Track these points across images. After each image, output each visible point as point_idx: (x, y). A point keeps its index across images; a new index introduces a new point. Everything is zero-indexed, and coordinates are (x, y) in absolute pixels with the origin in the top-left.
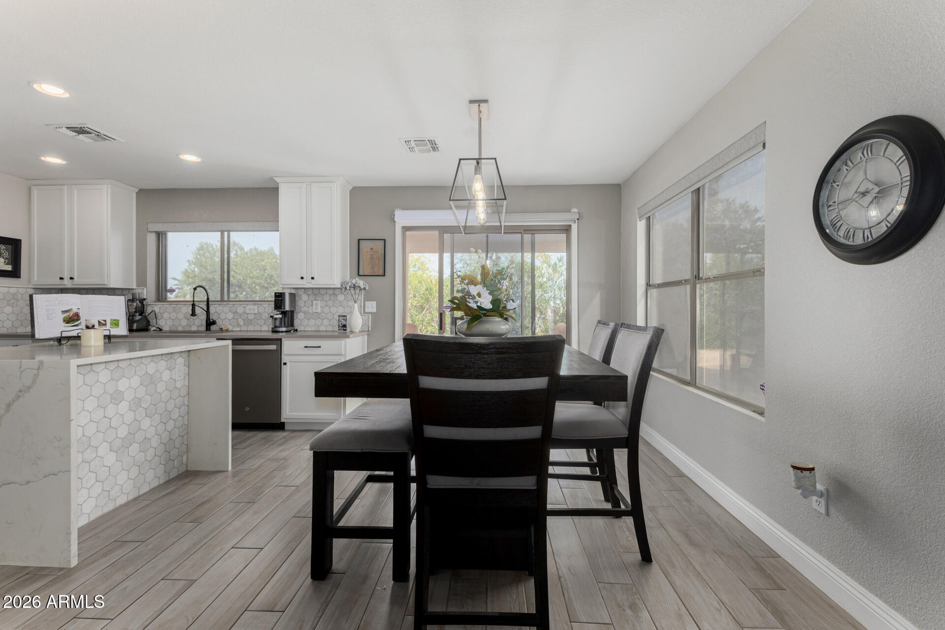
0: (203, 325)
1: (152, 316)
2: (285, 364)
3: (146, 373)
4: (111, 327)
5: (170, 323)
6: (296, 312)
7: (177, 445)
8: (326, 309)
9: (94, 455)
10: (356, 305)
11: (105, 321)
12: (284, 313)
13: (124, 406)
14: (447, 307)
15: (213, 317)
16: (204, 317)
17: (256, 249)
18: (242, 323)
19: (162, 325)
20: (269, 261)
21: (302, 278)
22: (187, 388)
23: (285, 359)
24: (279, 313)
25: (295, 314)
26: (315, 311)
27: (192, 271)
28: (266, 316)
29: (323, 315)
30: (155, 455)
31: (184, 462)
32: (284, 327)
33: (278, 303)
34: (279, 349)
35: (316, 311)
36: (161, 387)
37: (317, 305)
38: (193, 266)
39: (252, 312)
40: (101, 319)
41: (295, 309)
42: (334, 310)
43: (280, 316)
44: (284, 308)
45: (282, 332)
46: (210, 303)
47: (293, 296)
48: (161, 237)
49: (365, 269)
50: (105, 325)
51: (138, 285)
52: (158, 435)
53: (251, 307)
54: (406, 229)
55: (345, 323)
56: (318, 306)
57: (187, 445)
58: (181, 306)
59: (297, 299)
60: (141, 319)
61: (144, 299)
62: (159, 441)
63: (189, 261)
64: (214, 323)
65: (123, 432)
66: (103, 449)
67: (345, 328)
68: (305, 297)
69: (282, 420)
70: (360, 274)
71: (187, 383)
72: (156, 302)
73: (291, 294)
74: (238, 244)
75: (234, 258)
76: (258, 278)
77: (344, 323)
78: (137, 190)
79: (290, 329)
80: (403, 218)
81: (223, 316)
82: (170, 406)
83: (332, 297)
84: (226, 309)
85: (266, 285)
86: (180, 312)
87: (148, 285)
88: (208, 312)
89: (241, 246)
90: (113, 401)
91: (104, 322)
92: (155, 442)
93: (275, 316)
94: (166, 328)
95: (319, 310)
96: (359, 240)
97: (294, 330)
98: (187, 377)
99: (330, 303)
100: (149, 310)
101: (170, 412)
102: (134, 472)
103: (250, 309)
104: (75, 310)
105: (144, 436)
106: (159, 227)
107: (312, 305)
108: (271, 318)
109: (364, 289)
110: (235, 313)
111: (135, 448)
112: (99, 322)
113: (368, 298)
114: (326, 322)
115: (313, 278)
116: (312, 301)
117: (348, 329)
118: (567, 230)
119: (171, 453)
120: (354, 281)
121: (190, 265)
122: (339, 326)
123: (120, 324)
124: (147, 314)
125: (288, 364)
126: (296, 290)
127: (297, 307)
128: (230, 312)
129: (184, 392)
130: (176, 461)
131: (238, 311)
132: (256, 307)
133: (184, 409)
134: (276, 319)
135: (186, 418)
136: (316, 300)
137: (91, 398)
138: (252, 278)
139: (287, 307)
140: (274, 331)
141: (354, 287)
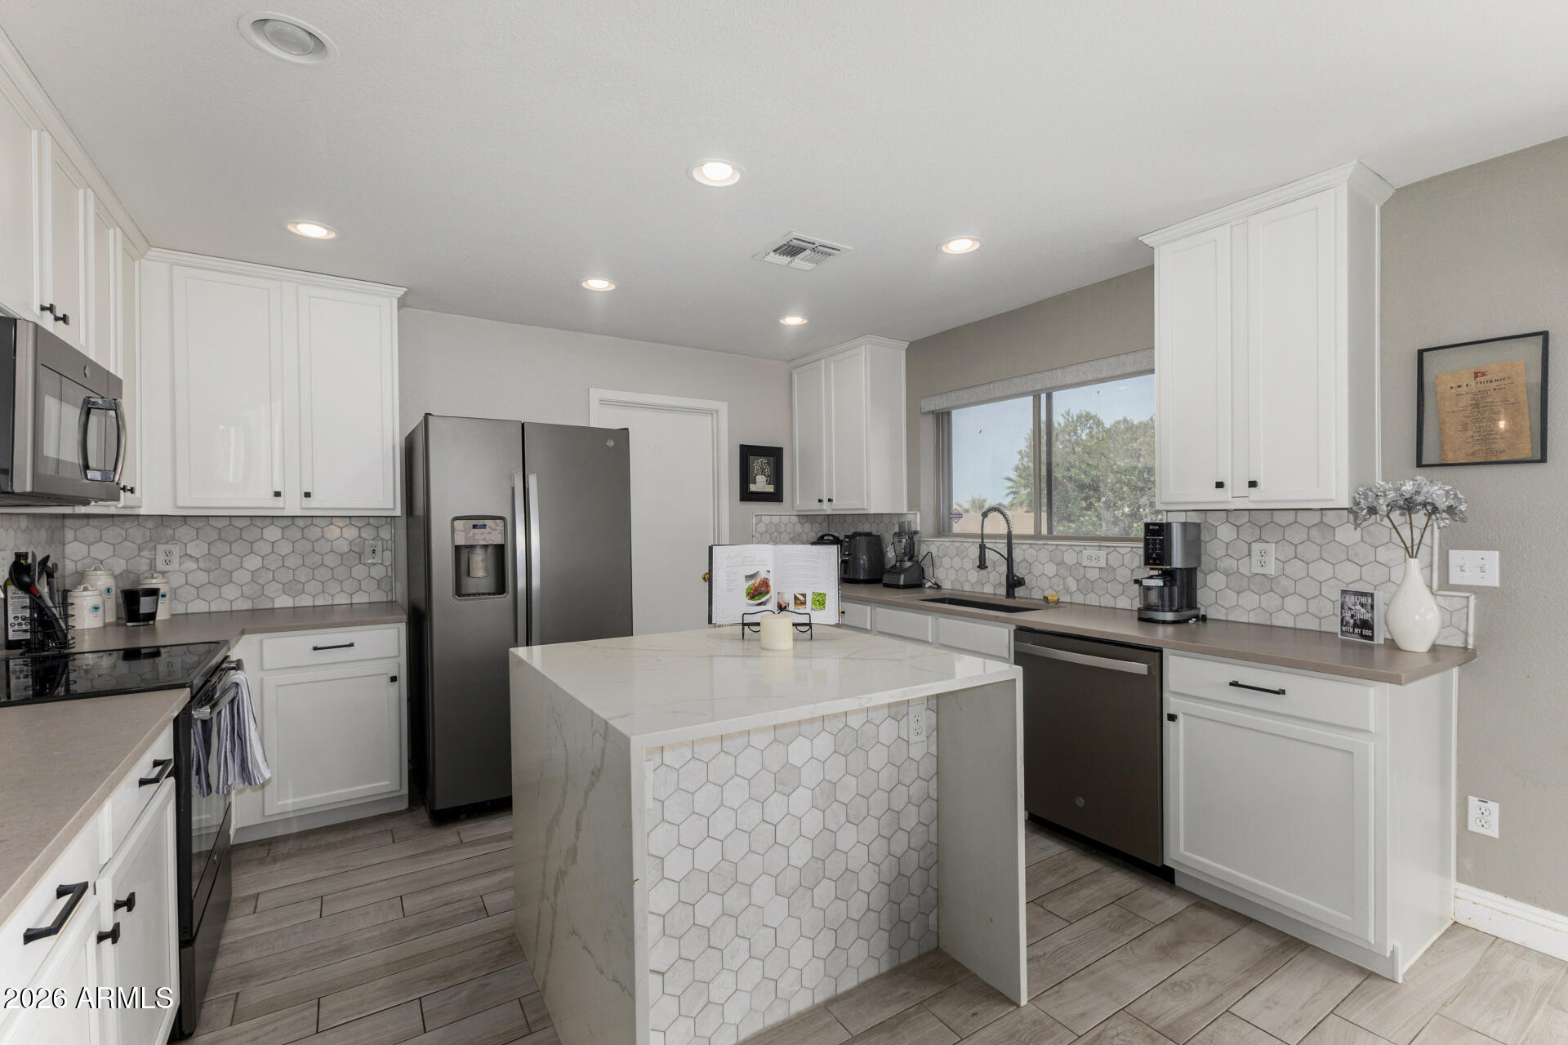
0: (1003, 585)
1: (927, 561)
2: (1172, 718)
3: (846, 725)
4: (812, 609)
5: (952, 575)
6: (1202, 571)
7: (916, 890)
8: (1296, 568)
9: (745, 902)
10: (1413, 562)
11: (804, 595)
12: (1169, 575)
13: (801, 799)
15: (1019, 571)
16: (1004, 569)
17: (1125, 420)
18: (1073, 586)
19: (942, 578)
20: (1147, 439)
21: (1220, 485)
22: (935, 759)
23: (1171, 704)
24: (1155, 573)
25: (1200, 576)
26: (1257, 570)
27: (1025, 467)
28: (1125, 575)
29: (1284, 581)
30: (869, 909)
31: (931, 928)
32: (1171, 611)
33: (1154, 549)
34: (1156, 673)
35: (1260, 570)
36: (878, 758)
37: (1263, 553)
38: (1026, 460)
39: (1093, 564)
40: (798, 591)
41: (1200, 564)
42: (1321, 570)
43: (1159, 583)
44: (1170, 563)
45: (1164, 622)
46: (1013, 541)
47: (1193, 532)
48: (942, 419)
49: (1449, 442)
50: (804, 603)
51: (910, 509)
52: (874, 864)
53: (1093, 552)
55: (1367, 616)
56: (1268, 558)
57: (938, 890)
58: (967, 545)
59: (1205, 537)
60: (910, 566)
61: (916, 533)
62: (876, 877)
63: (1020, 452)
64: (1020, 582)
65: (801, 853)
66: (763, 890)
67: (1367, 632)
68: (1226, 532)
69: (1168, 863)
70: (1426, 460)
71: (933, 750)
72: (934, 537)
73: (1185, 525)
74: (1095, 416)
75: (1086, 441)
76: (1126, 471)
77: (1363, 614)
78: (906, 345)
79: (1187, 613)
81: (1036, 570)
82: (899, 802)
83: (1314, 533)
84: (1043, 555)
85: (1140, 484)
86: (967, 556)
87: (922, 507)
88: (1010, 560)
89: (1099, 420)
90: (779, 787)
91: (801, 598)
92: (868, 879)
93: (1147, 583)
94: (947, 585)
95: (1271, 569)
96: (1421, 353)
97: (1197, 617)
98: (935, 733)
99: (1309, 551)
100: (924, 550)
101: (898, 813)
102: (825, 944)
103: (1090, 558)
104: (763, 575)
105: (845, 866)
106: (938, 403)
107: (1250, 555)
108: (1137, 586)
110: (1061, 563)
111: (825, 890)
112: (796, 598)
114: (1295, 604)
115: (1253, 484)
116: (1250, 544)
117: (1379, 639)
119: (902, 906)
120: (1408, 487)
121: (1022, 458)
122: (1343, 622)
123: (826, 602)
124: (921, 558)
125: (1181, 718)
126: (1202, 515)
127: (1204, 558)
128: (1051, 561)
129: (929, 767)
130: (913, 926)
131: (1066, 561)
132: (1103, 554)
133: (929, 808)
134: (1148, 588)
135: (934, 827)
136: (1260, 540)
137: (737, 780)
138: (1117, 472)
139: (1177, 561)
140: (1145, 617)
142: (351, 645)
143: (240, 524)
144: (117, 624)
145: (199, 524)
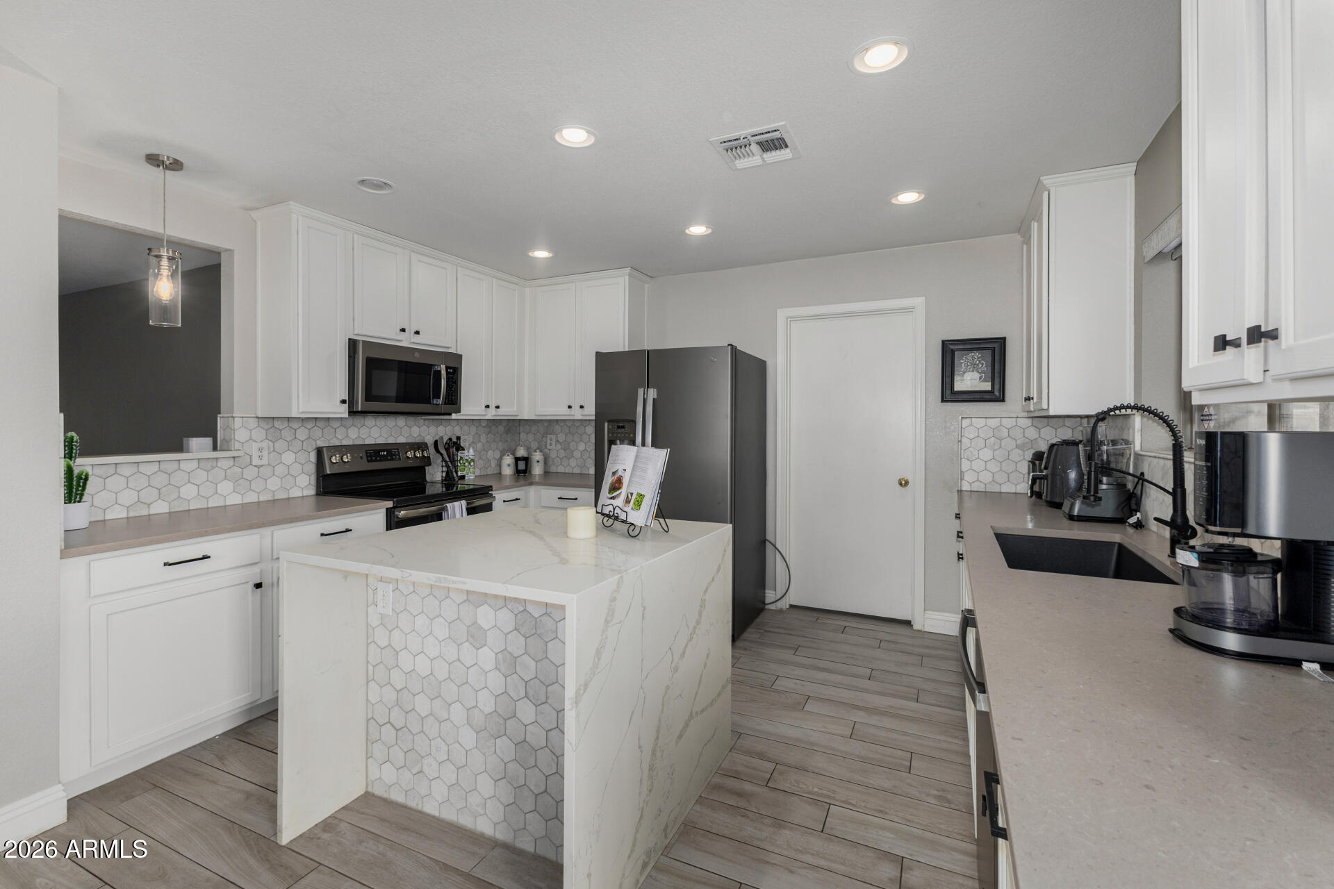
4: (632, 509)
11: (632, 495)
50: (629, 502)
91: (630, 497)
104: (620, 472)
106: (1156, 245)
112: (627, 497)
123: (643, 503)
142: (576, 499)
143: (577, 424)
144: (515, 474)
145: (562, 424)
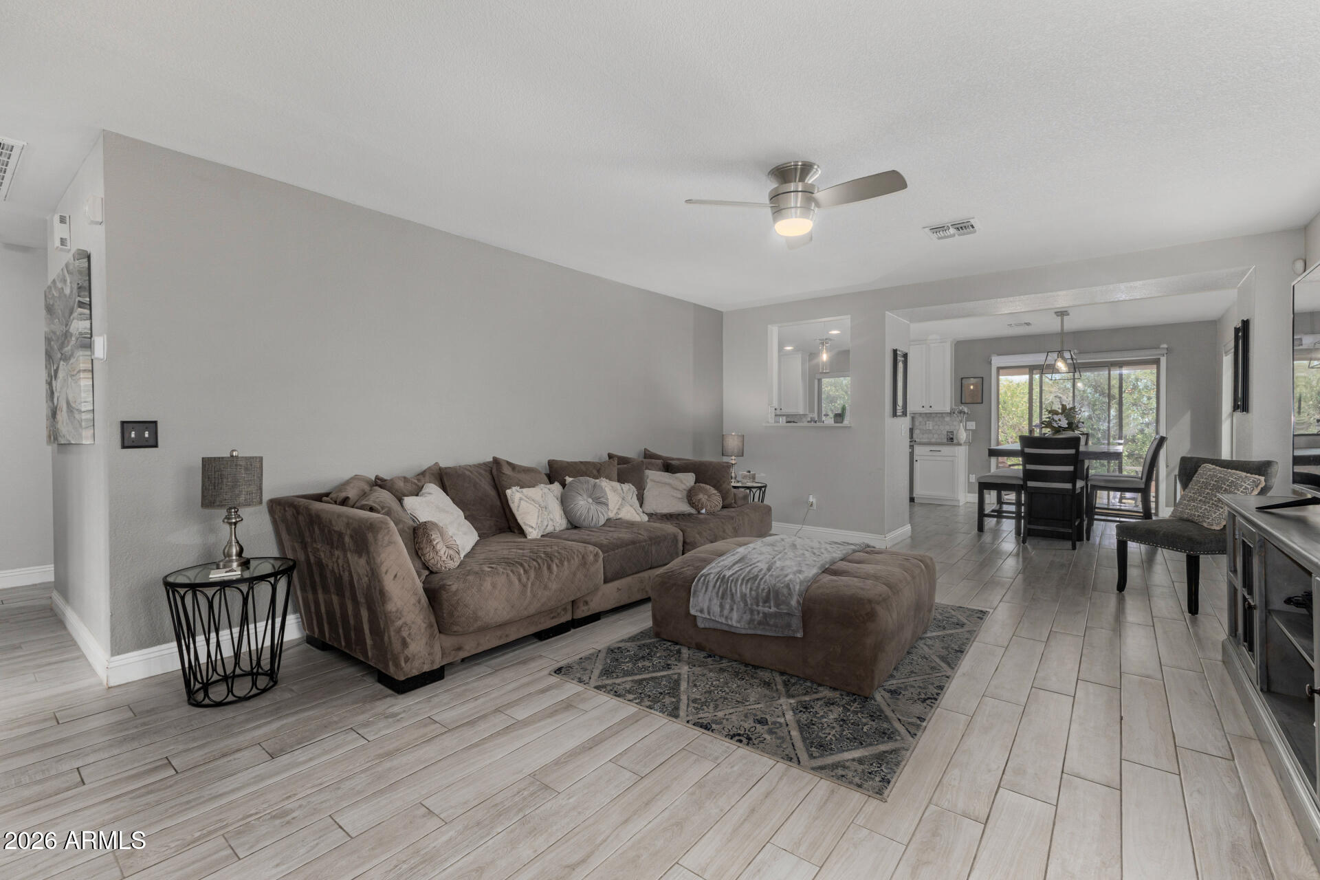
8: (936, 427)
10: (961, 424)
14: (1036, 426)
21: (923, 407)
29: (934, 431)
37: (929, 424)
42: (943, 428)
49: (966, 399)
54: (999, 369)
56: (930, 425)
67: (952, 441)
68: (920, 419)
70: (963, 402)
77: (951, 436)
78: (809, 354)
80: (997, 361)
83: (941, 418)
95: (931, 428)
96: (962, 378)
99: (940, 423)
107: (926, 424)
109: (967, 413)
113: (968, 420)
114: (936, 436)
115: (931, 407)
116: (926, 422)
117: (955, 441)
118: (1157, 362)
120: (959, 408)
122: (947, 439)
136: (928, 421)
141: (961, 412)
